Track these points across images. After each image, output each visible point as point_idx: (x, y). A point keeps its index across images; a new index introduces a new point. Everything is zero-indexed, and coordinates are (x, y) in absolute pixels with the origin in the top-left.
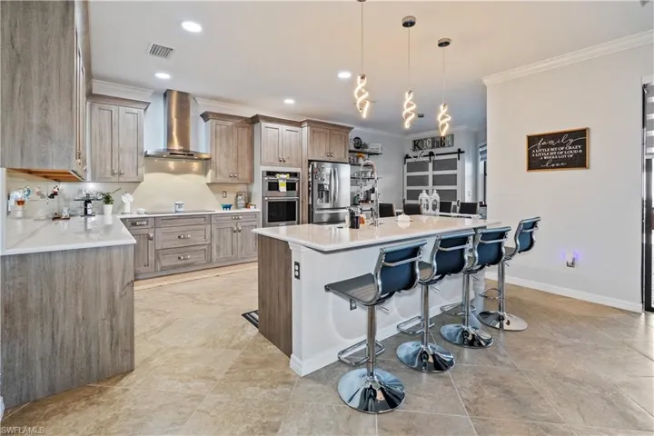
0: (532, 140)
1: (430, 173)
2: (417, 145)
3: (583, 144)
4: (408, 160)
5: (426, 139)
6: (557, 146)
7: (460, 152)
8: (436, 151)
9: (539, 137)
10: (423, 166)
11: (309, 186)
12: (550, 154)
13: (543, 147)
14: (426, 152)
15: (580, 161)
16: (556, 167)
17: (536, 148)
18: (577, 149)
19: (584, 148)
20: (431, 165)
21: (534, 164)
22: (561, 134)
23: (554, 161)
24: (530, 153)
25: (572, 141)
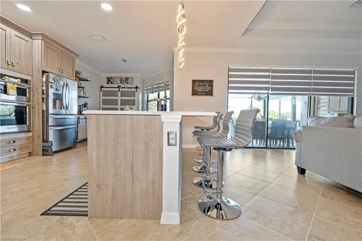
0: (194, 82)
1: (119, 98)
2: (109, 80)
3: (212, 86)
4: (103, 89)
5: (116, 78)
6: (203, 86)
7: (137, 88)
8: (123, 86)
9: (197, 81)
10: (114, 94)
11: (43, 94)
12: (200, 89)
13: (198, 85)
14: (117, 86)
15: (210, 93)
16: (202, 95)
17: (195, 86)
18: (209, 88)
19: (212, 88)
20: (119, 93)
21: (195, 93)
22: (205, 81)
23: (202, 92)
24: (193, 87)
25: (208, 84)
